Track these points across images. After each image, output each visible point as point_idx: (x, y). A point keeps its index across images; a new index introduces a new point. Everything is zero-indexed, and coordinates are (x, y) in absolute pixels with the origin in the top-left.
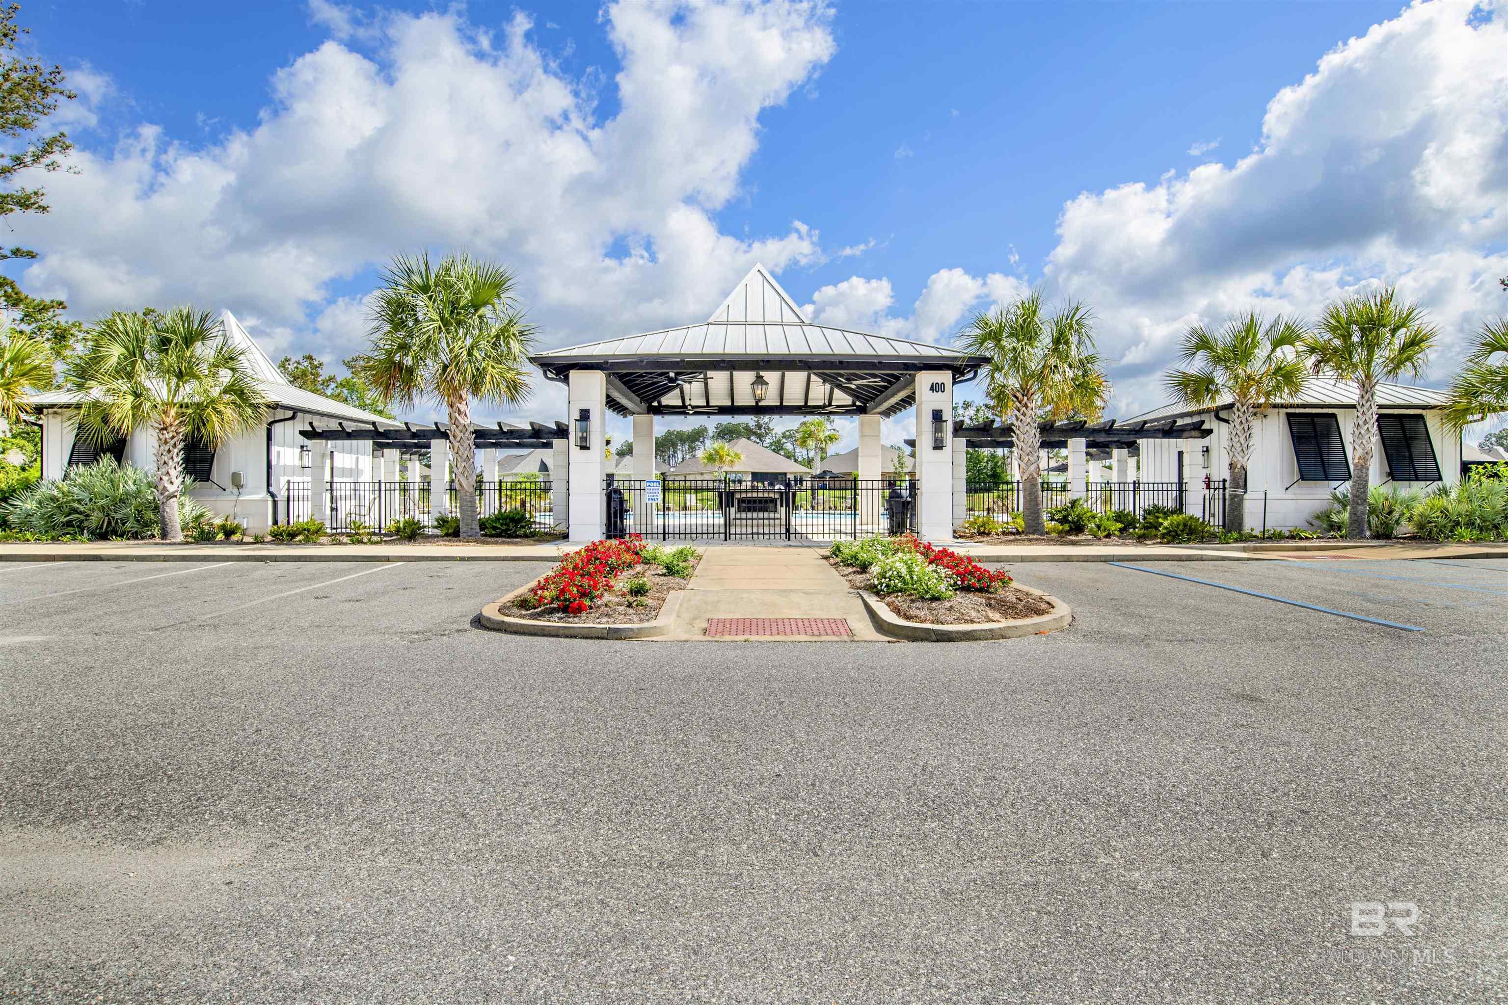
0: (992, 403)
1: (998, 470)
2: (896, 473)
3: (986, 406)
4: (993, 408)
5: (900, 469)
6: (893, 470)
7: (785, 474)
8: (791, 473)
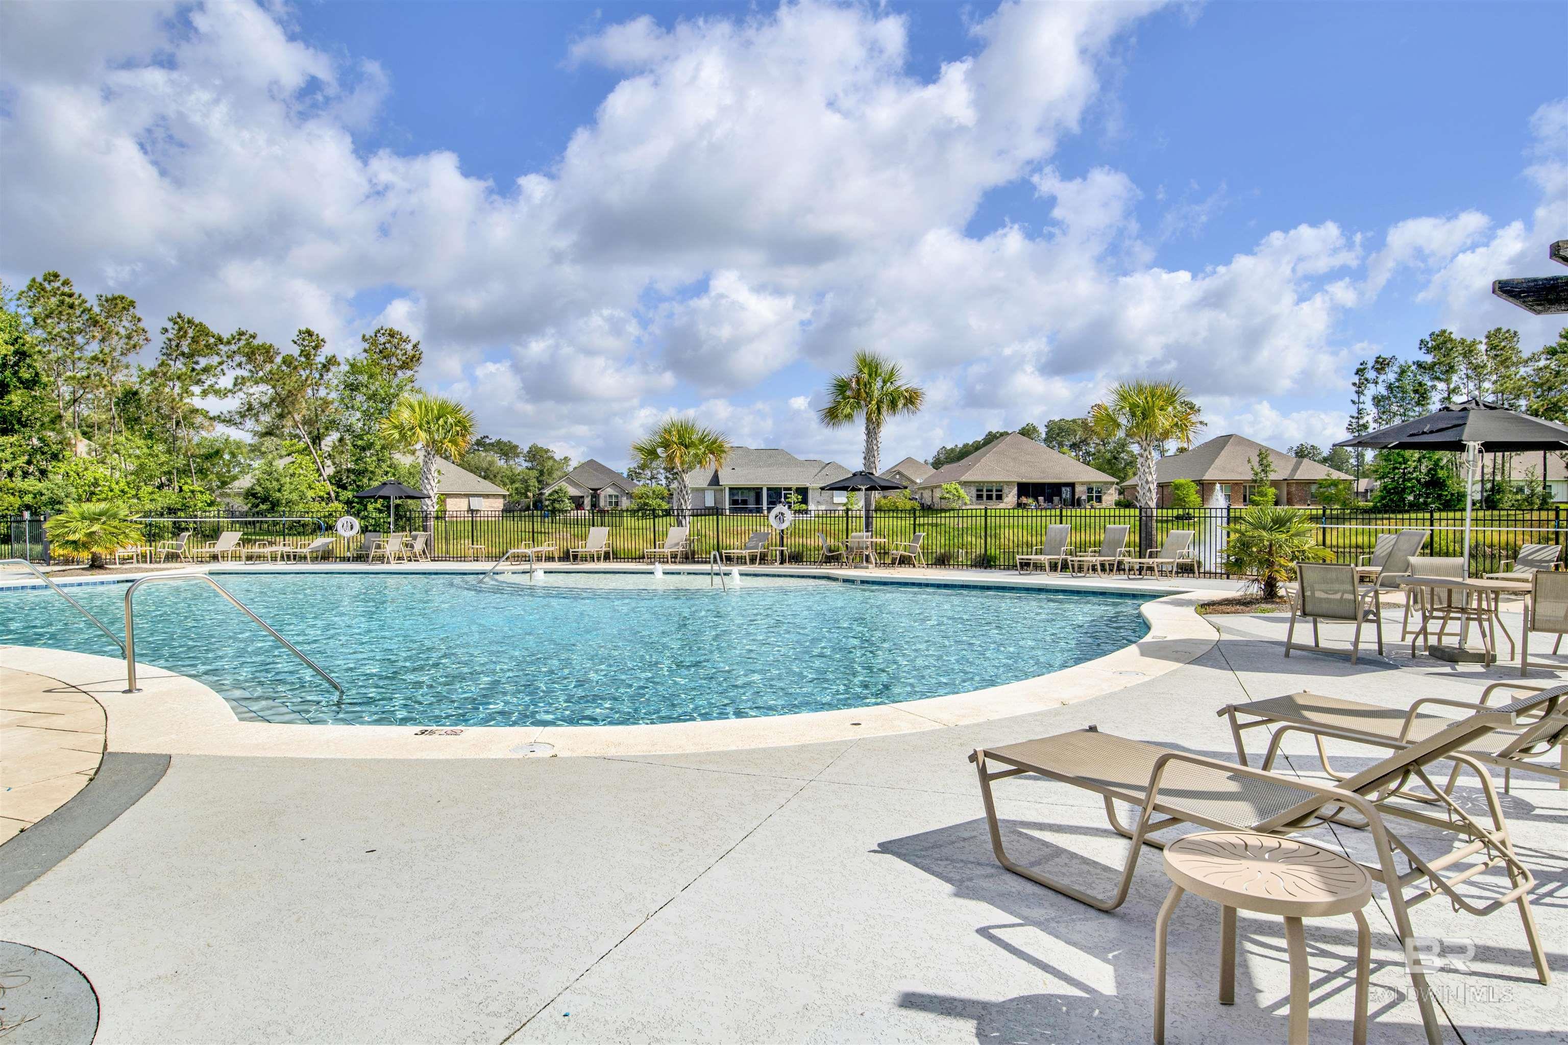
0: (1429, 359)
1: (1441, 474)
2: (1255, 481)
3: (1420, 365)
4: (1432, 367)
5: (1263, 475)
6: (1249, 476)
7: (1072, 485)
8: (1083, 484)
